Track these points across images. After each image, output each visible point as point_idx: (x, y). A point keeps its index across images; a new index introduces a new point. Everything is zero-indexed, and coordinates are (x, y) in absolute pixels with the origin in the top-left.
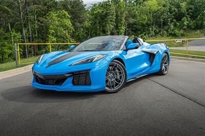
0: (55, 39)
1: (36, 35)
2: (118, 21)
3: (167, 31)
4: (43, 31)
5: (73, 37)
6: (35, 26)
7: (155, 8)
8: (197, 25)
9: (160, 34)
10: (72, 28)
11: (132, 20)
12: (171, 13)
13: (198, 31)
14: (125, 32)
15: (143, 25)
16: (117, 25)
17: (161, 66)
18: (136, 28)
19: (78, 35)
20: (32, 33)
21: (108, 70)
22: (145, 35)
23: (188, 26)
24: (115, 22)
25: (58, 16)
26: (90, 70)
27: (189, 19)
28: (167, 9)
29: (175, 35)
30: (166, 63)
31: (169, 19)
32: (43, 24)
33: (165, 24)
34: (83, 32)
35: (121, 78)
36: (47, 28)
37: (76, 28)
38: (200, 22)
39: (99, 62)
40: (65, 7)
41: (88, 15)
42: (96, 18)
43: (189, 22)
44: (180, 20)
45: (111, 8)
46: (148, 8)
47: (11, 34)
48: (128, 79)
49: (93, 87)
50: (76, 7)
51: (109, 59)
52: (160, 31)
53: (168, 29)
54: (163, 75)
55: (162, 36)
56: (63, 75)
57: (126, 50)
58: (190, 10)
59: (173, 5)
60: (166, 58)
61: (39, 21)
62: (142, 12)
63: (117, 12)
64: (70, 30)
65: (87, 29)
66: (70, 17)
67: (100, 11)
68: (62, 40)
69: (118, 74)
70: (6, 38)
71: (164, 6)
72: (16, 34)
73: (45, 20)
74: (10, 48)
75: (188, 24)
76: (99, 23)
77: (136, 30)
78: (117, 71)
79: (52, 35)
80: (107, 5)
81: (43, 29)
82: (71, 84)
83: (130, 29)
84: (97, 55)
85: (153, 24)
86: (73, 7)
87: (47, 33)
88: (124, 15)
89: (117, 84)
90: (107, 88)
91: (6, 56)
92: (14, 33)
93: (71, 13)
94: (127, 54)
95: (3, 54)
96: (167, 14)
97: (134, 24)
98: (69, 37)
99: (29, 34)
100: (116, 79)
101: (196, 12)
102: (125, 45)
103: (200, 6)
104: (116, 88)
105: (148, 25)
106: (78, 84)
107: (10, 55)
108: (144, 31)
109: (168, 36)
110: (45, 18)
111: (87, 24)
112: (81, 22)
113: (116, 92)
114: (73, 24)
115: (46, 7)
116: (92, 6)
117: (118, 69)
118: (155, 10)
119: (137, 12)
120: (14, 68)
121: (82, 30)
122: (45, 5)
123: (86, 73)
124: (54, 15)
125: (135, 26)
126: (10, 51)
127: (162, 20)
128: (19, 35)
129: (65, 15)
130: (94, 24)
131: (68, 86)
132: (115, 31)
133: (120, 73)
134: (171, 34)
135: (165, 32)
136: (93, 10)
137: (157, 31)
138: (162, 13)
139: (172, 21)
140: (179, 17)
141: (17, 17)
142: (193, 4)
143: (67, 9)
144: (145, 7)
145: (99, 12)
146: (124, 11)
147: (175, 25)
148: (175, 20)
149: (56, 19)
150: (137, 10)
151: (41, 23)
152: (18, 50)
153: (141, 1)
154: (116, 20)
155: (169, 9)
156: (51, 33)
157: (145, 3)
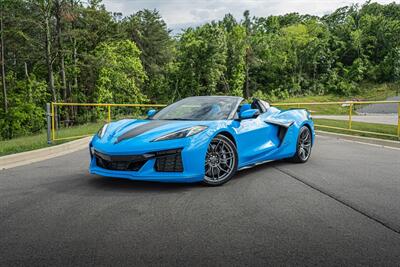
0: (111, 95)
1: (76, 86)
2: (231, 62)
3: (325, 84)
4: (89, 78)
5: (144, 90)
6: (73, 69)
7: (302, 40)
8: (383, 75)
9: (312, 91)
10: (144, 74)
11: (257, 62)
12: (332, 49)
13: (384, 86)
14: (245, 84)
15: (279, 71)
16: (230, 70)
17: (298, 148)
18: (266, 77)
19: (155, 88)
20: (67, 82)
21: (210, 150)
22: (282, 90)
23: (366, 76)
24: (226, 65)
25: (118, 51)
26: (182, 148)
27: (367, 62)
28: (325, 41)
29: (339, 93)
30: (306, 143)
31: (329, 62)
32: (88, 66)
33: (321, 70)
34: (164, 82)
35: (228, 163)
36: (97, 73)
37: (151, 74)
38: (389, 68)
39: (195, 136)
40: (131, 33)
41: (175, 49)
42: (189, 55)
43: (368, 68)
44: (350, 63)
45: (220, 38)
46: (290, 38)
47: (28, 83)
48: (239, 165)
49: (186, 175)
50: (152, 34)
51: (210, 132)
52: (311, 84)
53: (328, 80)
54: (302, 162)
55: (316, 93)
56: (141, 156)
57: (239, 120)
58: (369, 46)
59: (336, 35)
60: (306, 134)
61: (81, 59)
62: (277, 46)
63: (230, 45)
64: (140, 77)
65: (172, 76)
66: (140, 52)
67: (197, 43)
68: (124, 96)
69: (224, 157)
70: (17, 91)
71: (320, 36)
72: (38, 83)
73: (93, 57)
74: (26, 110)
75: (365, 71)
76: (196, 65)
77: (266, 81)
78: (223, 152)
79: (106, 86)
80: (211, 32)
81: (89, 75)
82: (152, 170)
83: (255, 78)
84: (193, 127)
85: (298, 71)
86: (146, 34)
88: (244, 52)
89: (222, 173)
90: (206, 178)
91: (17, 125)
92: (33, 82)
93: (142, 45)
94: (239, 125)
95: (11, 120)
96: (326, 52)
97: (263, 69)
98: (137, 90)
99: (62, 84)
100: (222, 165)
101: (381, 49)
102: (238, 111)
103: (388, 37)
104: (221, 179)
105: (289, 72)
106: (163, 171)
107: (25, 123)
108: (281, 83)
109: (326, 94)
110: (94, 54)
111: (172, 67)
112: (160, 63)
113: (220, 184)
114: (146, 67)
115: (95, 34)
116: (183, 32)
117: (225, 148)
118: (302, 44)
119: (268, 46)
120: (45, 147)
121: (163, 78)
122: (95, 29)
123: (176, 153)
124: (110, 48)
125: (263, 72)
126: (24, 116)
127: (315, 63)
128: (42, 86)
129: (130, 49)
130: (186, 68)
131: (148, 172)
132: (226, 82)
133: (228, 155)
134: (332, 91)
135: (321, 85)
136: (184, 40)
137: (307, 82)
138: (317, 49)
139: (334, 66)
140: (348, 57)
141: (41, 50)
142: (375, 34)
143: (135, 38)
144: (283, 38)
145: (194, 45)
146: (243, 43)
147: (341, 73)
148: (340, 64)
149: (114, 56)
150: (269, 43)
151: (86, 63)
152: (53, 114)
153: (277, 25)
154: (227, 61)
155: (329, 42)
156: (104, 82)
157: (284, 29)
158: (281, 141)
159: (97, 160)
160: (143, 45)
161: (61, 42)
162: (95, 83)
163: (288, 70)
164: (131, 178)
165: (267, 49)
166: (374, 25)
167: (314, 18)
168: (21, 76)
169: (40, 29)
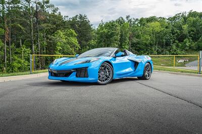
1: (45, 51)
2: (122, 40)
3: (169, 51)
4: (51, 48)
6: (43, 43)
7: (158, 29)
8: (199, 47)
10: (78, 45)
11: (135, 40)
12: (173, 34)
15: (146, 45)
16: (121, 44)
17: (144, 73)
18: (139, 47)
20: (41, 49)
21: (101, 69)
23: (190, 47)
24: (120, 41)
25: (66, 35)
26: (87, 67)
27: (191, 40)
28: (169, 30)
30: (149, 71)
31: (171, 40)
32: (51, 41)
33: (167, 44)
35: (109, 75)
36: (55, 45)
37: (82, 46)
39: (94, 62)
40: (73, 26)
41: (94, 34)
42: (101, 37)
43: (191, 43)
44: (182, 41)
45: (117, 28)
46: (151, 29)
47: (21, 49)
50: (83, 26)
52: (162, 51)
53: (171, 49)
54: (146, 79)
56: (70, 70)
57: (115, 57)
58: (192, 32)
59: (175, 27)
61: (47, 38)
62: (145, 33)
63: (121, 32)
64: (77, 47)
65: (93, 47)
66: (76, 35)
67: (106, 31)
69: (107, 72)
70: (16, 53)
71: (167, 28)
72: (26, 50)
73: (53, 37)
74: (19, 62)
75: (190, 45)
76: (105, 42)
77: (139, 49)
78: (107, 70)
79: (60, 51)
80: (113, 25)
81: (51, 46)
83: (134, 48)
85: (156, 45)
86: (80, 26)
87: (55, 49)
88: (128, 35)
89: (106, 79)
90: (99, 81)
92: (24, 49)
94: (115, 60)
96: (170, 35)
97: (138, 43)
99: (38, 50)
100: (106, 76)
101: (198, 34)
102: (115, 53)
104: (105, 82)
107: (19, 68)
108: (147, 50)
111: (93, 42)
112: (87, 41)
114: (80, 43)
115: (55, 26)
117: (108, 69)
118: (158, 31)
122: (54, 24)
124: (61, 33)
125: (138, 45)
127: (164, 40)
128: (28, 51)
129: (72, 33)
130: (100, 43)
131: (73, 78)
133: (109, 72)
137: (160, 50)
138: (165, 34)
139: (174, 42)
140: (181, 38)
141: (28, 34)
142: (195, 27)
143: (74, 28)
144: (148, 28)
145: (104, 32)
146: (128, 31)
147: (177, 46)
148: (177, 41)
149: (64, 37)
150: (141, 31)
151: (50, 40)
152: (33, 60)
153: (145, 22)
154: (120, 39)
155: (171, 30)
156: (59, 49)
157: (149, 24)
158: (136, 69)
159: (51, 73)
160: (78, 31)
161: (38, 29)
162: (54, 50)
163: (151, 44)
164: (65, 80)
165: (140, 33)
166: (194, 22)
167: (164, 18)
168: (18, 46)
169: (28, 24)
